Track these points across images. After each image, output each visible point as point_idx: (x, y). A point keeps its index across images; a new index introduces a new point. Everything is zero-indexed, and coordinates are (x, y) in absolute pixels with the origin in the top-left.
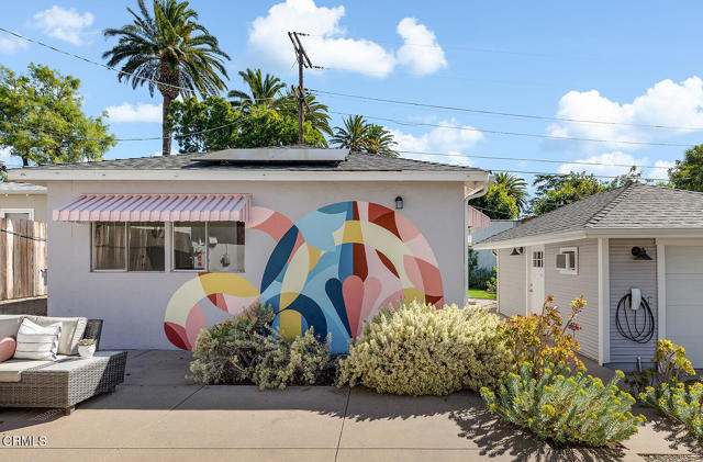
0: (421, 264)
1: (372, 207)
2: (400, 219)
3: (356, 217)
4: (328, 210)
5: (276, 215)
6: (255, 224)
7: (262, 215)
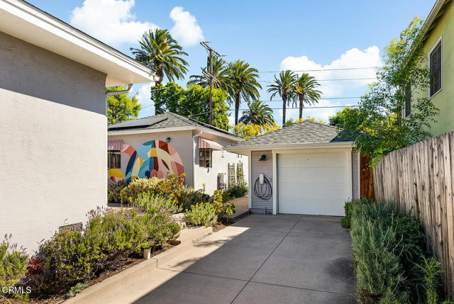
0: (177, 164)
1: (160, 142)
2: (170, 146)
3: (155, 146)
4: (146, 144)
5: (130, 147)
6: (124, 150)
7: (126, 147)
